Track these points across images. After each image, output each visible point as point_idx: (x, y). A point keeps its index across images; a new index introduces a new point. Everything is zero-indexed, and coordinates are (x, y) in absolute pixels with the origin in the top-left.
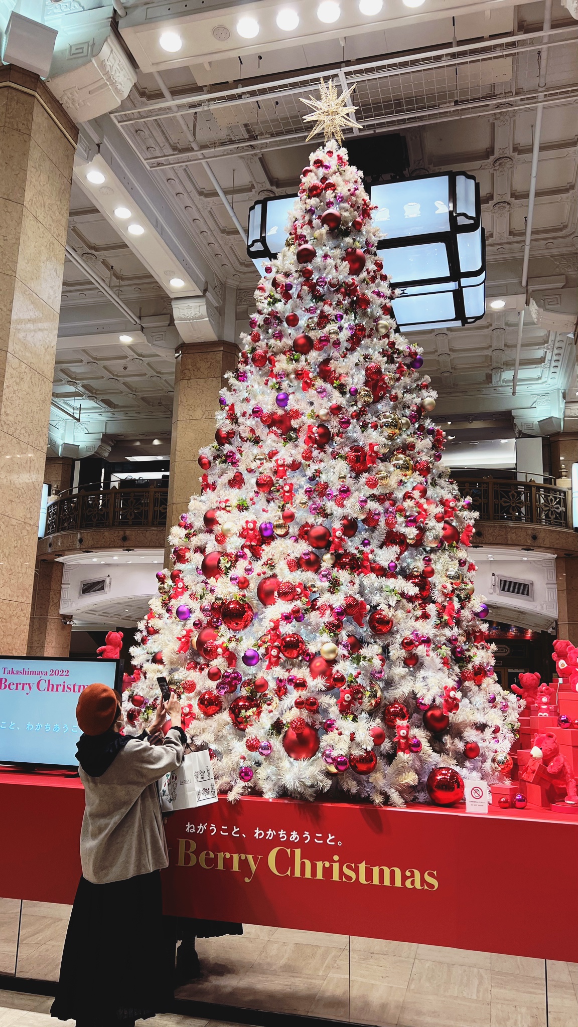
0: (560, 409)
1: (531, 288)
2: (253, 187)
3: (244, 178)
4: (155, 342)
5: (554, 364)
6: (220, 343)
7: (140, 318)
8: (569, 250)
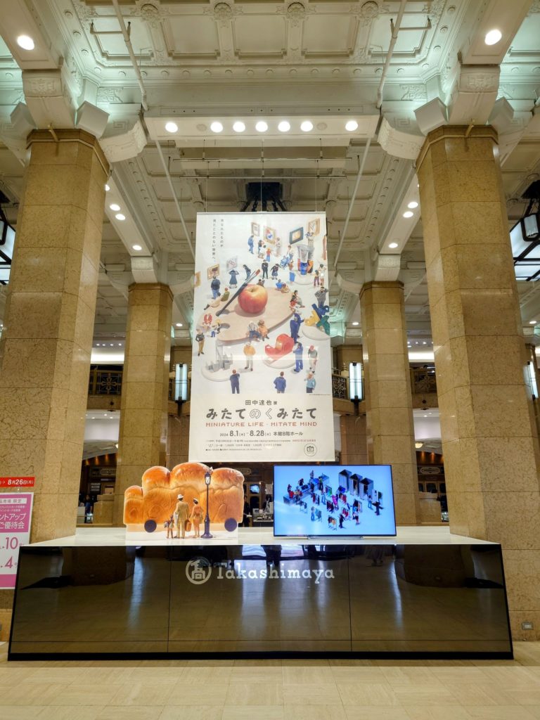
0: (343, 332)
1: (338, 268)
4: (114, 280)
6: (159, 284)
7: (105, 265)
8: (358, 249)
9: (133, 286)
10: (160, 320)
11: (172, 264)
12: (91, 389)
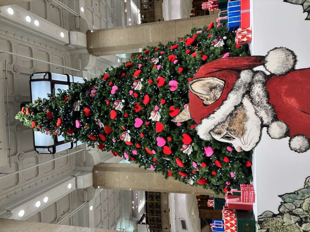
1: (81, 69)
2: (36, 156)
3: (33, 159)
4: (93, 196)
6: (93, 172)
7: (84, 202)
8: (70, 58)
9: (95, 186)
10: (113, 171)
11: (82, 164)
12: (158, 203)
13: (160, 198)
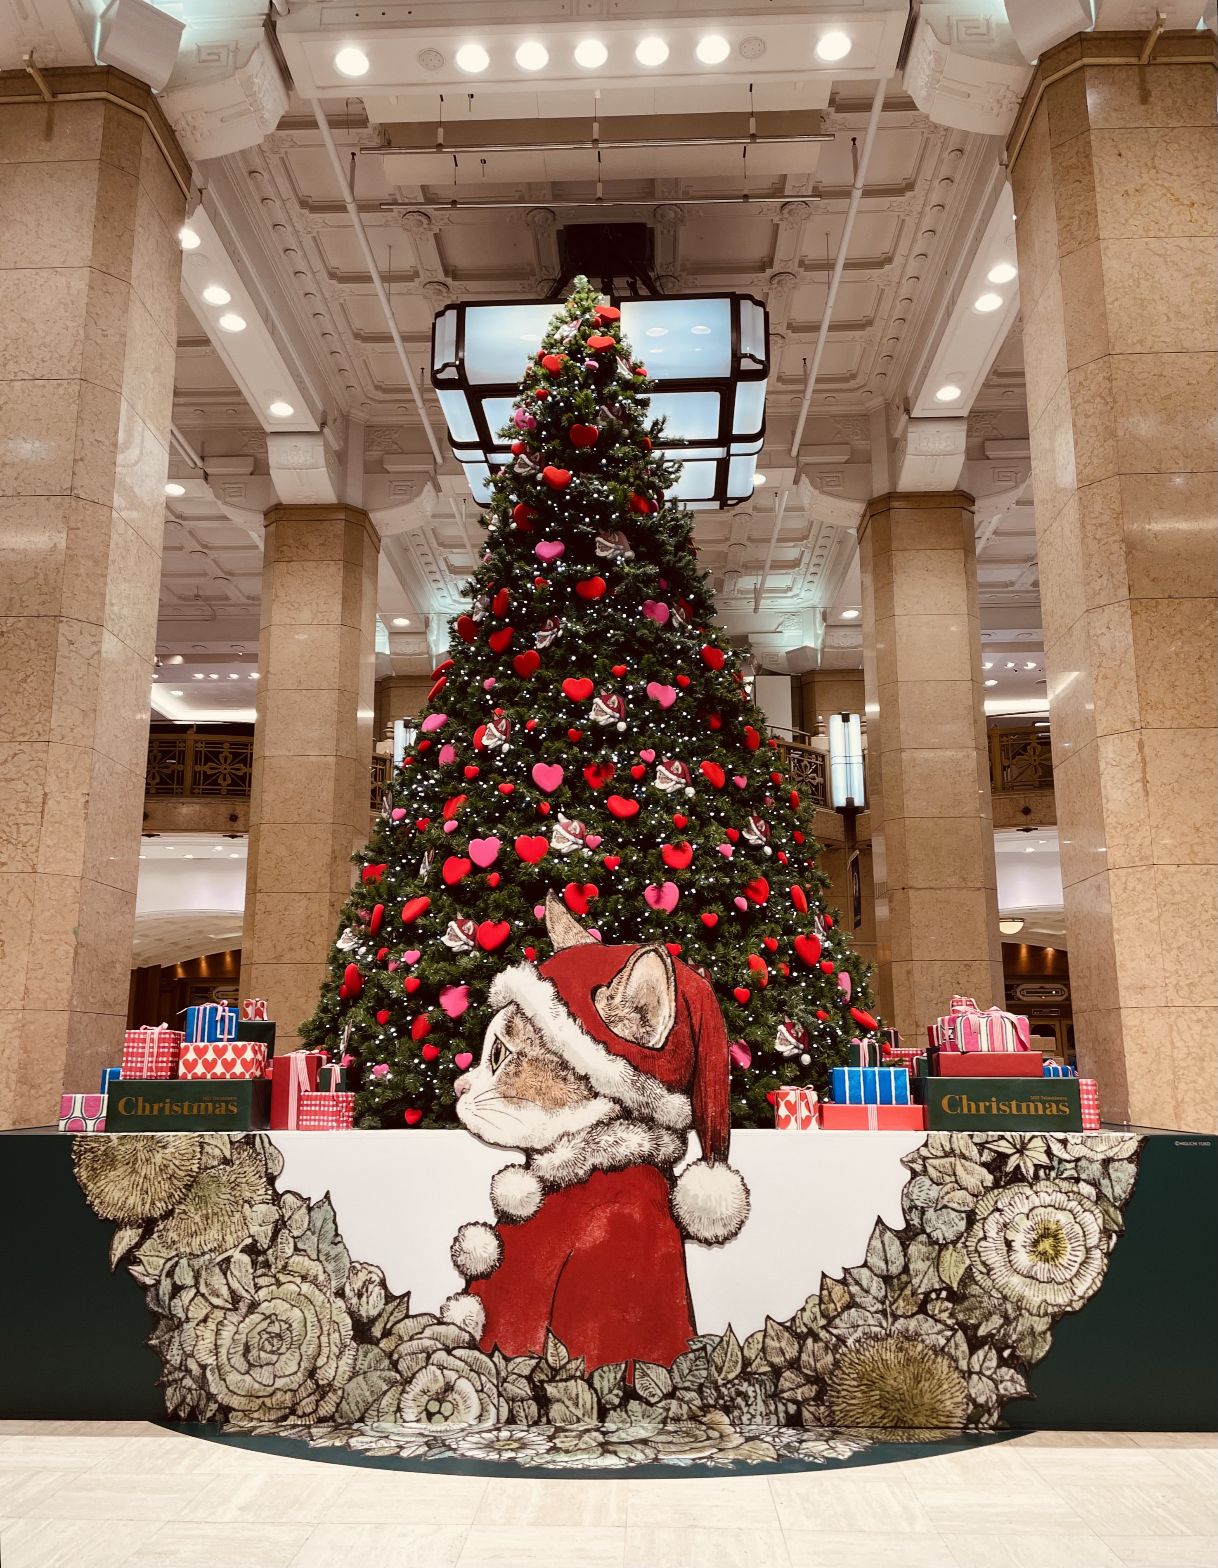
0: (816, 636)
1: (804, 459)
2: (416, 274)
3: (406, 261)
4: (228, 499)
5: (812, 569)
6: (342, 507)
7: (202, 458)
8: (856, 409)
9: (277, 513)
10: (344, 599)
11: (375, 454)
12: (181, 782)
13: (206, 793)
